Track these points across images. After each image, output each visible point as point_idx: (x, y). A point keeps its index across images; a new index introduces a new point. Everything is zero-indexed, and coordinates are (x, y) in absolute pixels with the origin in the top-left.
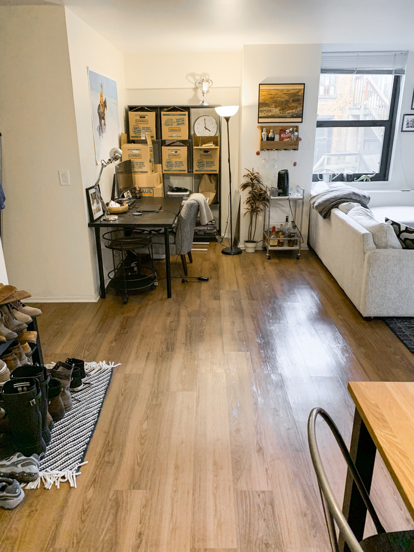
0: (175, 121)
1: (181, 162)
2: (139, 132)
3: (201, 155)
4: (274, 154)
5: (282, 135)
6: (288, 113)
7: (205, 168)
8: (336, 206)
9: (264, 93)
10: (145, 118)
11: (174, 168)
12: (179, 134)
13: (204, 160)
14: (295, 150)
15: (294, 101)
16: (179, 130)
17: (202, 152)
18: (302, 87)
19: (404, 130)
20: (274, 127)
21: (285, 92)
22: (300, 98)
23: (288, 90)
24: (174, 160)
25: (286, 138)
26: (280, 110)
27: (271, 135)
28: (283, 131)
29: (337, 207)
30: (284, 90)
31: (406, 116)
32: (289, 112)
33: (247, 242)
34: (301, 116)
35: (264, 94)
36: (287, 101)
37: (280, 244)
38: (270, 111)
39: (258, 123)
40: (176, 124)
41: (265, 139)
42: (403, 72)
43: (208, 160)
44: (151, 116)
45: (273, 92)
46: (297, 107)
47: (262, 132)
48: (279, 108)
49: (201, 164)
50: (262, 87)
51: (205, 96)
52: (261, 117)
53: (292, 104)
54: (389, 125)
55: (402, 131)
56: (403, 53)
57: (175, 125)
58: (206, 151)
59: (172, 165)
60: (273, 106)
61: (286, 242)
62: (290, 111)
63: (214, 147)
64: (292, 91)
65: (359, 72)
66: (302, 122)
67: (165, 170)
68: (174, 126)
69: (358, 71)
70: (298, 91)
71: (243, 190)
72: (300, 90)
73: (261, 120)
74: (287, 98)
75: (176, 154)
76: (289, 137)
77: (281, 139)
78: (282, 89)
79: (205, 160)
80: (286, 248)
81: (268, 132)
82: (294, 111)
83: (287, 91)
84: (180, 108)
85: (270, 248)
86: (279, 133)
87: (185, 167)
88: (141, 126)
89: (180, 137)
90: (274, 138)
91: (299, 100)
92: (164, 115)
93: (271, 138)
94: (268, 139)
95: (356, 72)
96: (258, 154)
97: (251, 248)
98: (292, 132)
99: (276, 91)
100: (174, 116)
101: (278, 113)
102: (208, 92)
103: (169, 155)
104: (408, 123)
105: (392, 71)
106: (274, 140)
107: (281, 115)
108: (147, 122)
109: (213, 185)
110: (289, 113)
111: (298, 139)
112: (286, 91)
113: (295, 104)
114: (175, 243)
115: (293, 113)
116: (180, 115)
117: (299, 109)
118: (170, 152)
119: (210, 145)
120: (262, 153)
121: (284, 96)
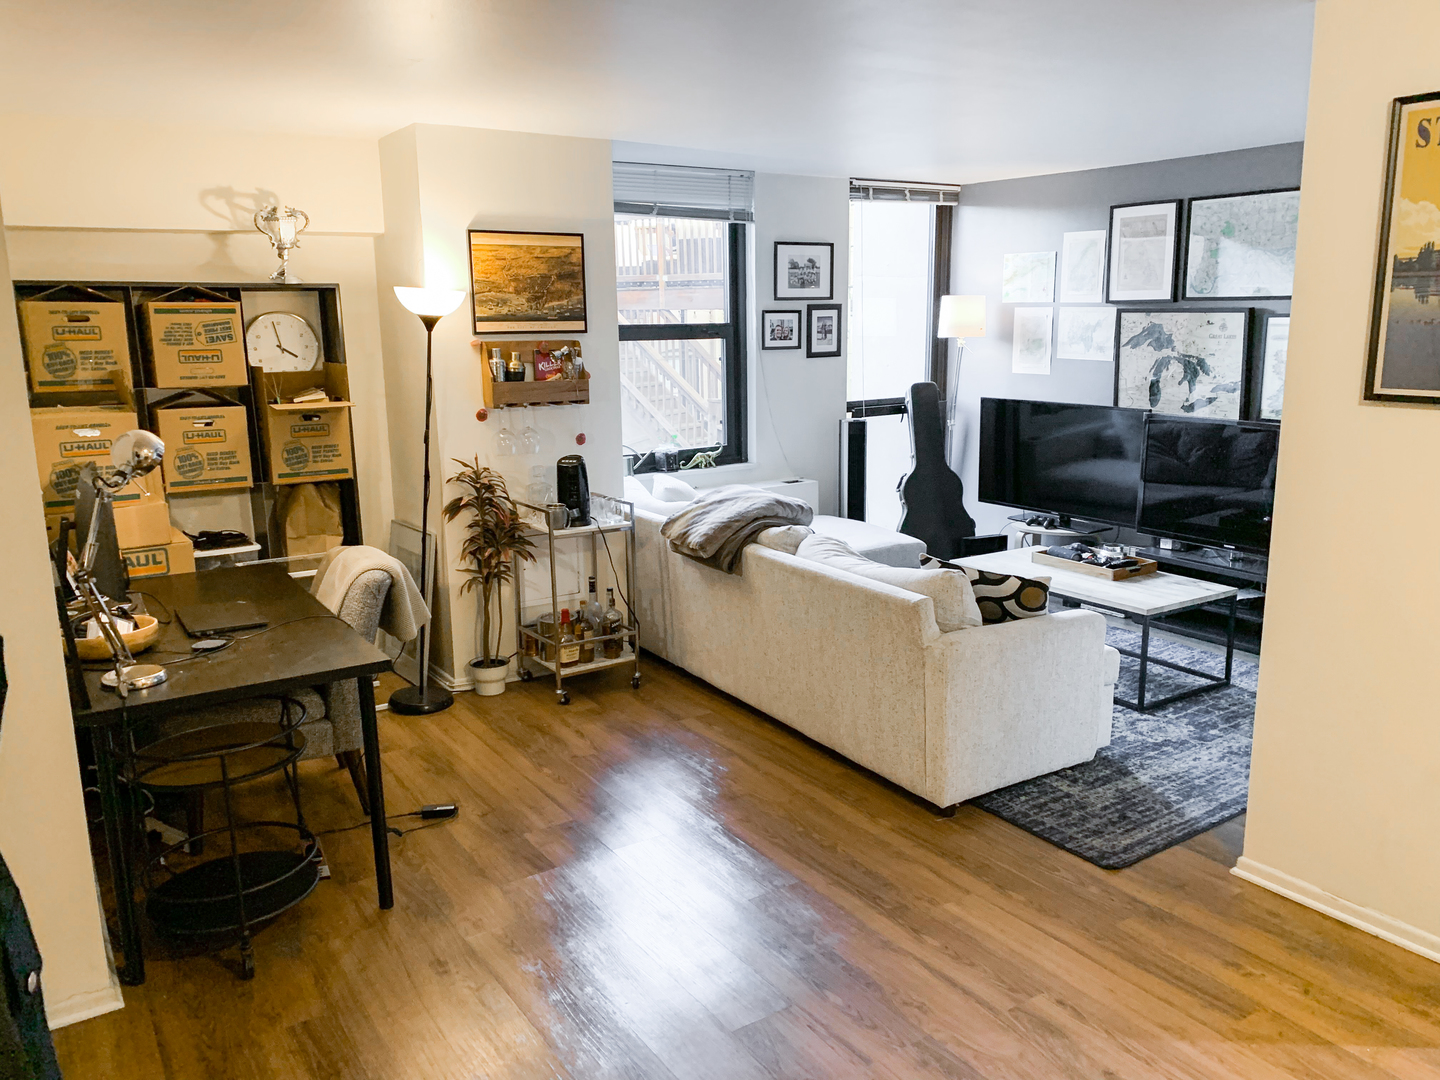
0: (202, 330)
1: (231, 454)
2: (71, 365)
3: (293, 430)
4: (524, 416)
5: (540, 366)
6: (549, 308)
7: (312, 467)
8: (752, 538)
9: (483, 255)
10: (87, 320)
11: (206, 475)
12: (216, 368)
13: (304, 441)
14: (582, 402)
15: (560, 277)
16: (218, 357)
17: (297, 420)
18: (576, 242)
19: (766, 345)
20: (518, 343)
21: (537, 253)
22: (577, 269)
23: (545, 250)
24: (203, 450)
25: (550, 372)
26: (528, 300)
27: (513, 365)
28: (543, 354)
29: (755, 541)
30: (534, 248)
31: (767, 315)
32: (551, 304)
33: (478, 665)
34: (582, 316)
35: (485, 258)
36: (545, 278)
37: (587, 656)
38: (505, 302)
39: (476, 333)
40: (202, 338)
41: (501, 378)
42: (749, 217)
43: (316, 442)
44: (111, 317)
45: (508, 254)
46: (570, 292)
47: (490, 357)
48: (527, 295)
49: (295, 454)
50: (476, 239)
51: (286, 257)
52: (482, 320)
53: (559, 286)
54: (732, 334)
55: (764, 348)
56: (746, 175)
57: (200, 344)
58: (307, 416)
59: (198, 466)
60: (511, 289)
61: (601, 648)
62: (555, 303)
63: (327, 404)
64: (556, 253)
65: (664, 212)
66: (585, 331)
67: (173, 484)
68: (197, 346)
69: (661, 208)
70: (568, 251)
71: (451, 519)
72: (573, 249)
73: (482, 327)
74: (543, 269)
75: (210, 432)
76: (560, 371)
77: (539, 376)
78: (529, 247)
79: (308, 443)
80: (601, 663)
81: (507, 357)
82: (565, 302)
83: (541, 252)
84: (210, 289)
85: (565, 672)
86: (531, 359)
87: (244, 468)
88: (75, 347)
89: (223, 377)
90: (523, 373)
91: (571, 276)
92: (157, 311)
93: (515, 373)
94: (509, 376)
95: (655, 212)
96: (482, 416)
97: (494, 682)
98: (568, 357)
99: (513, 250)
100: (197, 317)
101: (525, 307)
102: (294, 244)
103: (186, 435)
104: (773, 331)
105: (727, 212)
106: (523, 380)
107: (531, 313)
108: (95, 333)
109: (335, 514)
110: (553, 308)
111: (583, 375)
112: (538, 250)
113: (565, 286)
114: (327, 717)
115: (561, 307)
116: (215, 311)
117: (575, 298)
118: (187, 426)
119: (317, 399)
120: (493, 415)
121: (535, 263)
